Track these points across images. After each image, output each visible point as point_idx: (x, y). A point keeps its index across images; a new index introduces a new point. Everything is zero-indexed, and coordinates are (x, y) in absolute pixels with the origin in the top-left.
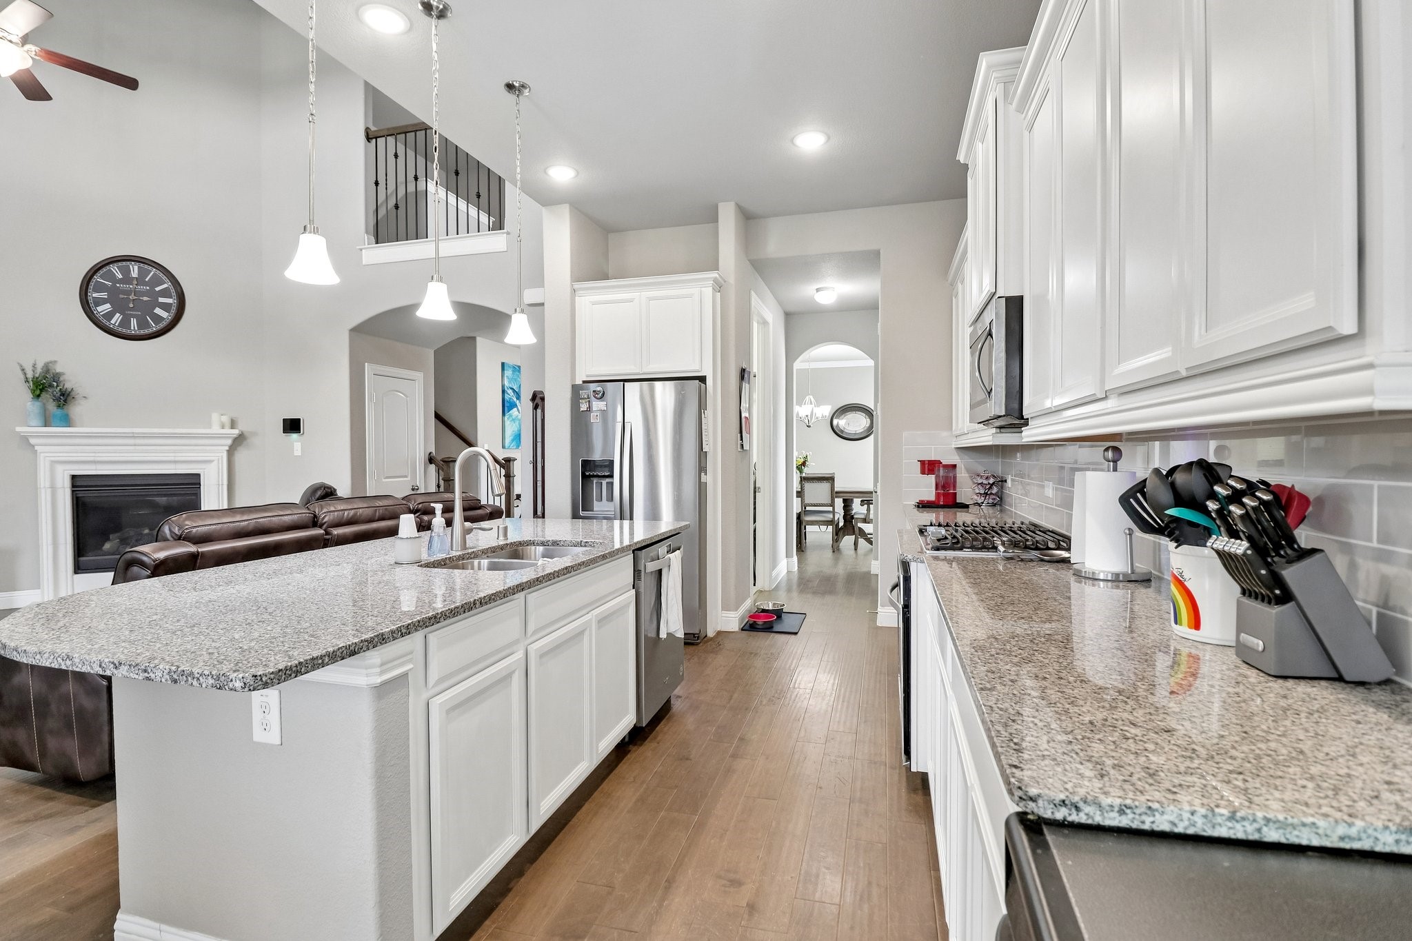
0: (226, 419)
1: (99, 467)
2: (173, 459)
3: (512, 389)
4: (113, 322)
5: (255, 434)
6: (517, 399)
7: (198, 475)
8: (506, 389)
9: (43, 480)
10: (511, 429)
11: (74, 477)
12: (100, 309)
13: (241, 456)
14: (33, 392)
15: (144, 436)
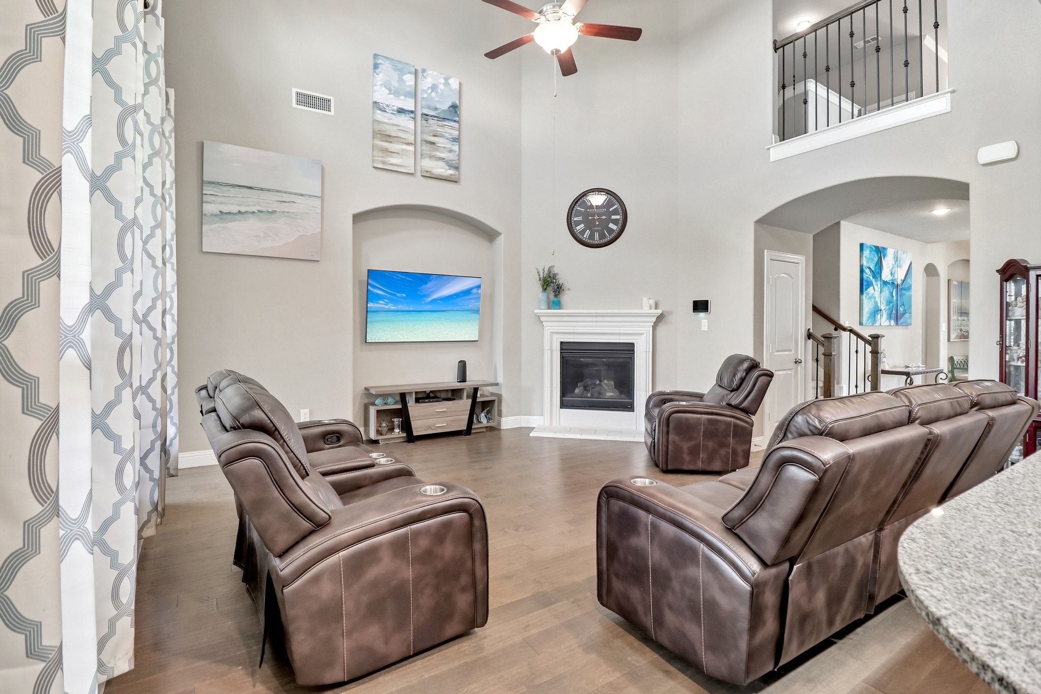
0: (652, 302)
1: (576, 336)
2: (618, 332)
3: (869, 268)
4: (585, 236)
5: (670, 313)
6: (873, 277)
7: (633, 344)
8: (864, 268)
9: (547, 346)
10: (868, 307)
11: (562, 343)
12: (578, 228)
13: (661, 329)
14: (543, 286)
15: (603, 315)
